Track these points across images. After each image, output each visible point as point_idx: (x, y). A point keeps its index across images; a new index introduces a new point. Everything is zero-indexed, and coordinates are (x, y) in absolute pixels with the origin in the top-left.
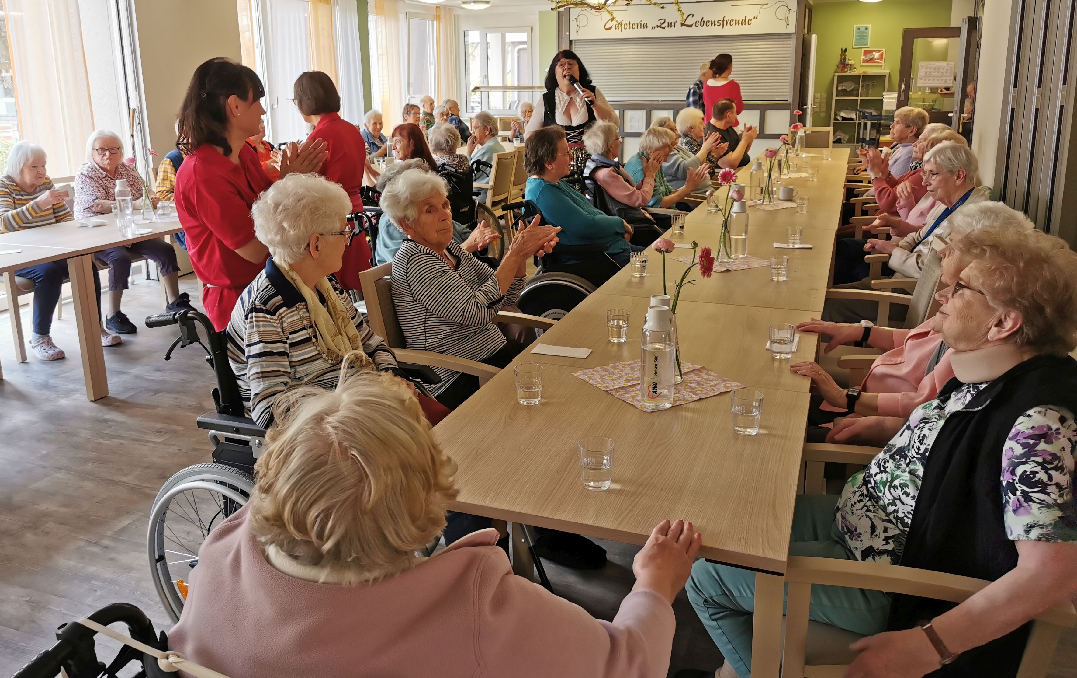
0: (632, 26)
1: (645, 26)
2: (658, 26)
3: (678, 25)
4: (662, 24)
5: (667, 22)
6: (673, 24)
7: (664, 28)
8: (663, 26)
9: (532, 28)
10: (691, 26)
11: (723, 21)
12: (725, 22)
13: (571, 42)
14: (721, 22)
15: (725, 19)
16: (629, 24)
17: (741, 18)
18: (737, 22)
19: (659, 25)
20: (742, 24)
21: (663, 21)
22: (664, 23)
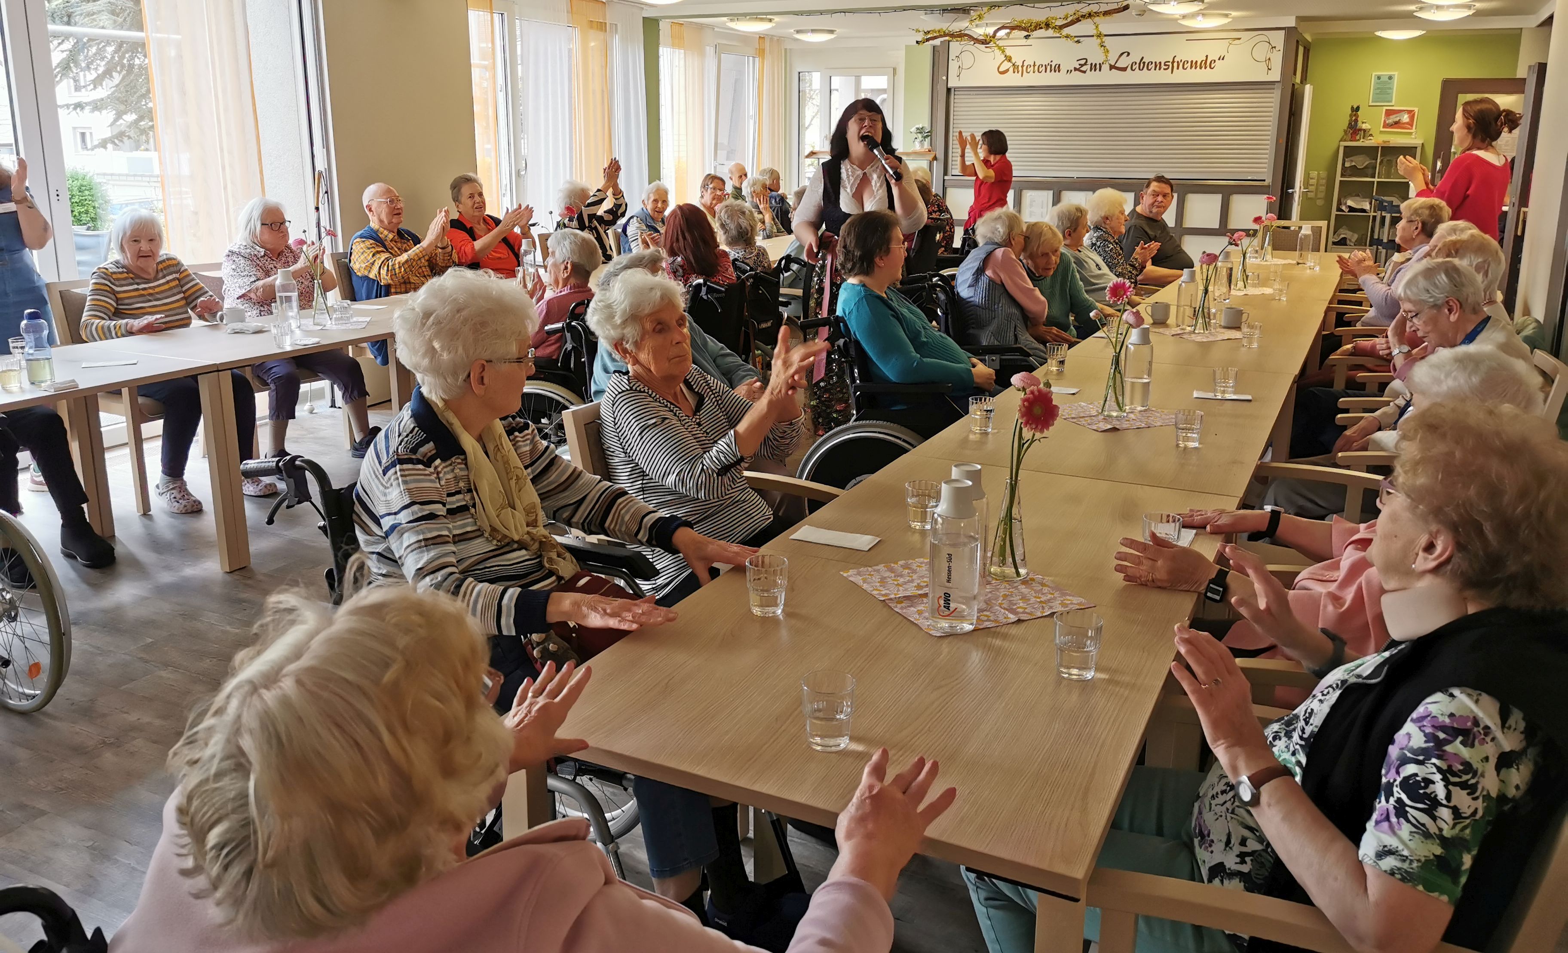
0: (1039, 68)
1: (1058, 68)
2: (1076, 69)
3: (1106, 67)
4: (1082, 65)
5: (1089, 63)
6: (1098, 66)
7: (1084, 72)
8: (1083, 69)
9: (894, 69)
10: (1124, 69)
11: (1173, 62)
12: (1175, 65)
13: (949, 90)
14: (1170, 64)
15: (1176, 60)
16: (1034, 65)
17: (1200, 58)
18: (1194, 65)
19: (1078, 67)
20: (1201, 68)
21: (1083, 62)
22: (1085, 64)
